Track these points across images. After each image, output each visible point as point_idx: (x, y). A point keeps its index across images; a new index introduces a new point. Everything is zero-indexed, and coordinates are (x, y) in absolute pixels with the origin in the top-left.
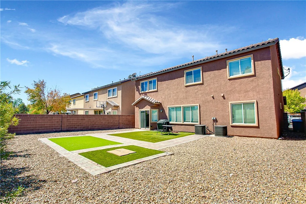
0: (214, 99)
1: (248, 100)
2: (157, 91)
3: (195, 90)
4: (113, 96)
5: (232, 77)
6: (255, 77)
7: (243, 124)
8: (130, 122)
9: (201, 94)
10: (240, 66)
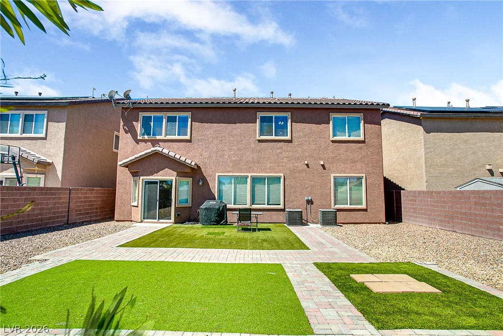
0: (308, 167)
1: (356, 173)
2: (190, 141)
3: (276, 150)
4: (24, 135)
5: (336, 138)
6: (364, 144)
7: (348, 206)
8: (93, 205)
9: (287, 157)
10: (347, 125)
